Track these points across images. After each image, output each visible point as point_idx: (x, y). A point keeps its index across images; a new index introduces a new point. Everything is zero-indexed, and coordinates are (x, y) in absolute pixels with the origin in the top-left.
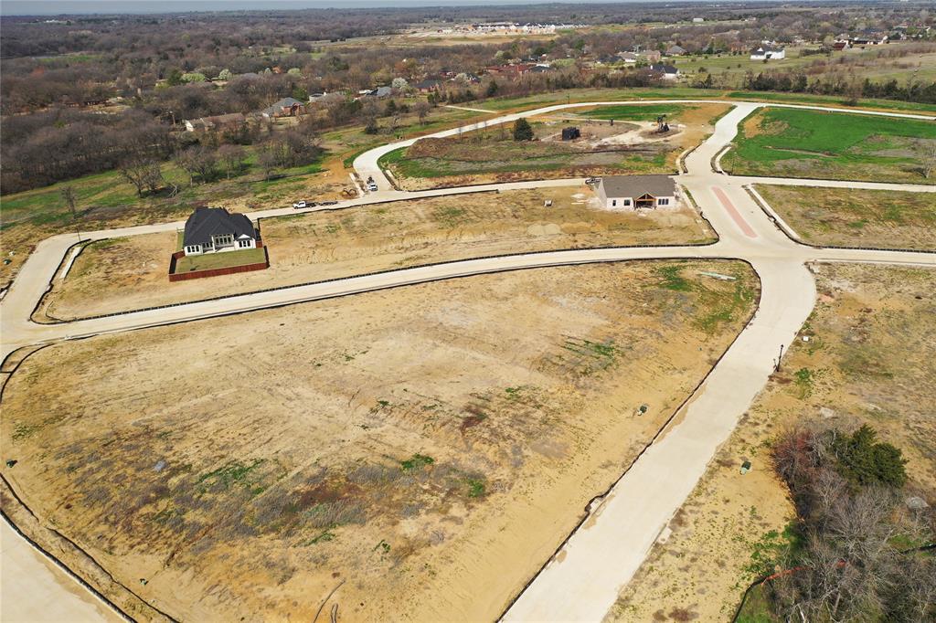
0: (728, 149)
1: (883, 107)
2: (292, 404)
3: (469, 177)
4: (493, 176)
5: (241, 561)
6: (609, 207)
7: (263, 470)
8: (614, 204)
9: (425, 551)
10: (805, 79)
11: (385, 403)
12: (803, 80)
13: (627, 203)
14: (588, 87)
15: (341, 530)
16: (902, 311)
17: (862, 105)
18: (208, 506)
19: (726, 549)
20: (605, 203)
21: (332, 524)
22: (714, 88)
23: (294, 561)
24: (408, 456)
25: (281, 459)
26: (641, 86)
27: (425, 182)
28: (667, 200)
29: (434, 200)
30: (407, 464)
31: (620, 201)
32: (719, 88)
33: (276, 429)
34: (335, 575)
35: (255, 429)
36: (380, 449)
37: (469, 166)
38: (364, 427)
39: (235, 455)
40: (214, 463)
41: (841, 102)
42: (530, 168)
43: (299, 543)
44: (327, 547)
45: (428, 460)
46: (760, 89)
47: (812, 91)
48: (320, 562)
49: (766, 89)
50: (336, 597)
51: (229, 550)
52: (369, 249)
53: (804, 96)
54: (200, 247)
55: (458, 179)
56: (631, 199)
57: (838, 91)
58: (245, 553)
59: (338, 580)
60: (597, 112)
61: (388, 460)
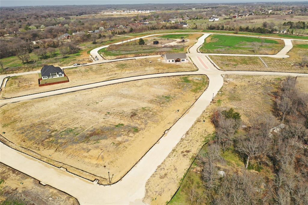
0: (201, 46)
1: (245, 34)
2: (83, 115)
3: (126, 55)
4: (134, 55)
5: (76, 149)
6: (168, 62)
7: (77, 130)
8: (169, 61)
9: (124, 143)
10: (223, 26)
11: (109, 113)
12: (223, 27)
13: (173, 61)
14: (160, 29)
15: (101, 141)
16: (245, 85)
17: (239, 33)
18: (64, 138)
19: (199, 138)
20: (167, 61)
21: (98, 140)
22: (198, 29)
23: (90, 148)
24: (117, 124)
25: (82, 127)
26: (176, 29)
27: (113, 57)
28: (184, 60)
29: (117, 62)
30: (117, 126)
31: (171, 60)
32: (199, 29)
33: (79, 120)
34: (101, 150)
35: (73, 121)
36: (109, 123)
37: (126, 52)
38: (104, 119)
39: (69, 127)
40: (63, 129)
41: (233, 33)
42: (144, 53)
43: (91, 144)
44: (98, 144)
45: (122, 125)
46: (211, 29)
47: (226, 30)
48: (97, 147)
49: (213, 29)
50: (102, 154)
51: (72, 147)
52: (99, 76)
53: (223, 31)
54: (47, 77)
55: (123, 56)
56: (174, 60)
57: (233, 30)
58: (76, 147)
59: (102, 151)
60: (163, 36)
61: (111, 125)
